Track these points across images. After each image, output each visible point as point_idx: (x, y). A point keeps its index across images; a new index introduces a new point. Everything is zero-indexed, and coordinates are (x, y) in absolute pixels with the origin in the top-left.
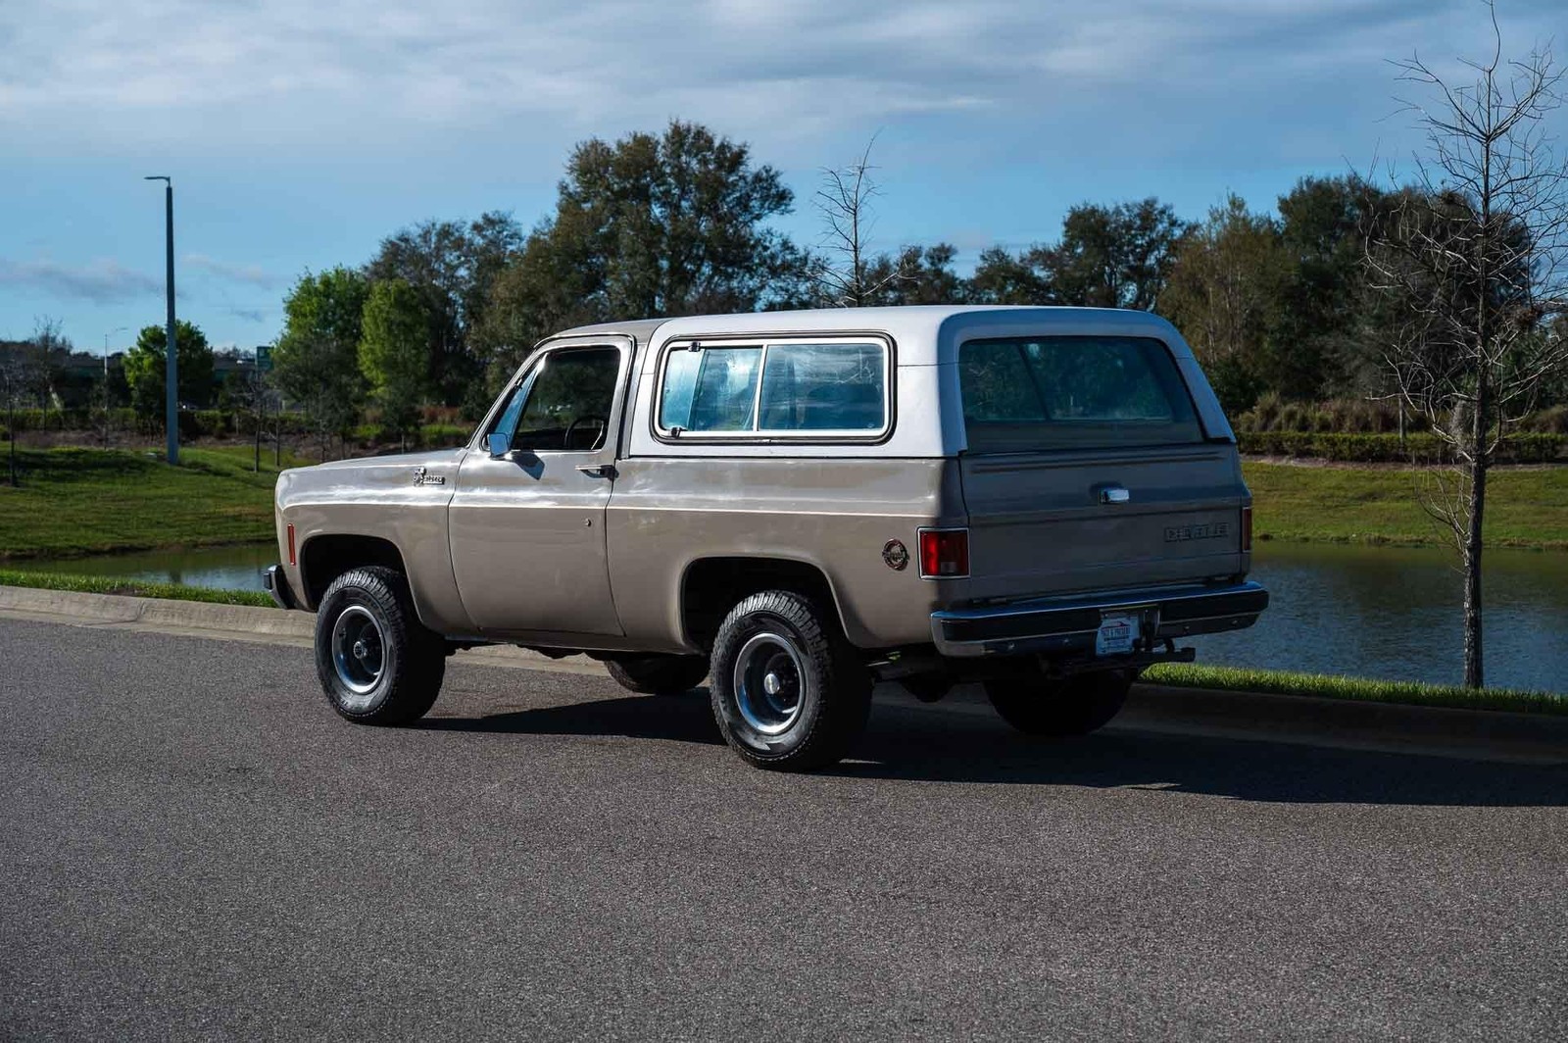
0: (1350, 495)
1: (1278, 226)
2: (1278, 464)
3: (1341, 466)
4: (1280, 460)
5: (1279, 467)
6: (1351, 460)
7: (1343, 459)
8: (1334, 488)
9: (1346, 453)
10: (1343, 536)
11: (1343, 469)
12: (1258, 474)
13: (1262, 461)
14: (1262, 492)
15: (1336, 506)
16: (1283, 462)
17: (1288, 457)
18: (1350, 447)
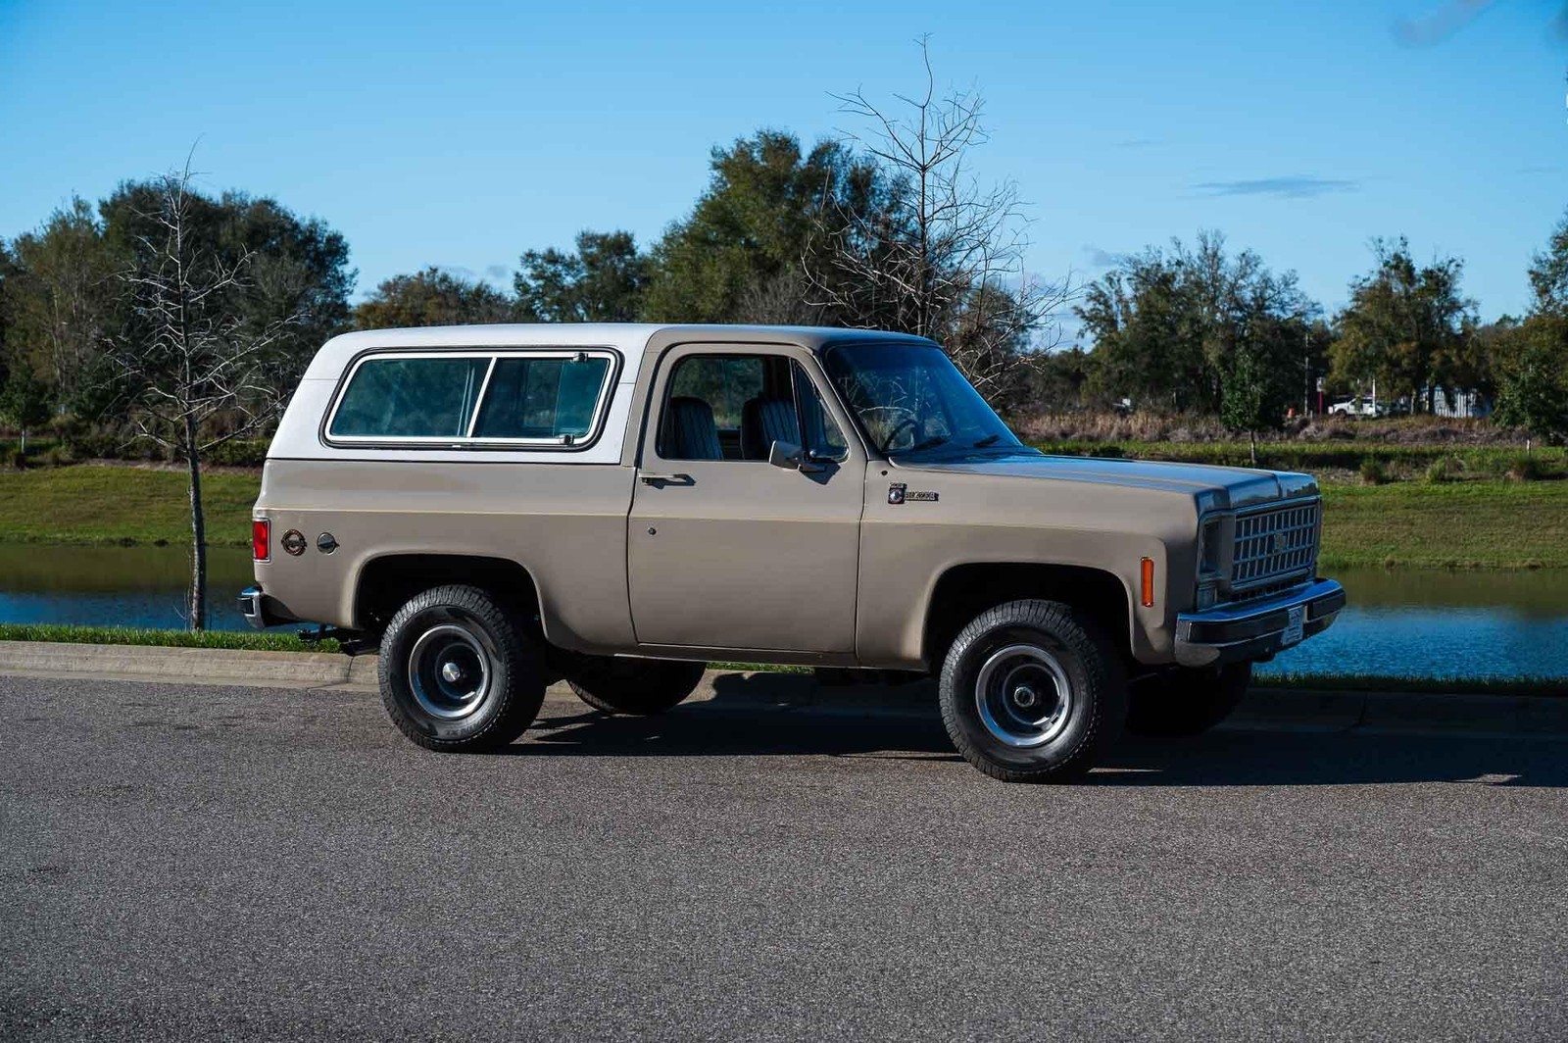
0: (237, 500)
1: (98, 229)
2: (156, 469)
3: (221, 470)
4: (157, 465)
5: (158, 472)
6: (232, 466)
7: (223, 464)
8: (219, 493)
9: (227, 457)
10: (241, 540)
11: (223, 474)
12: (138, 480)
13: (139, 467)
14: (145, 498)
15: (225, 511)
16: (161, 467)
17: (165, 462)
18: (230, 453)
